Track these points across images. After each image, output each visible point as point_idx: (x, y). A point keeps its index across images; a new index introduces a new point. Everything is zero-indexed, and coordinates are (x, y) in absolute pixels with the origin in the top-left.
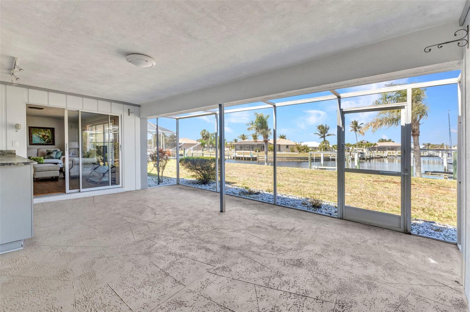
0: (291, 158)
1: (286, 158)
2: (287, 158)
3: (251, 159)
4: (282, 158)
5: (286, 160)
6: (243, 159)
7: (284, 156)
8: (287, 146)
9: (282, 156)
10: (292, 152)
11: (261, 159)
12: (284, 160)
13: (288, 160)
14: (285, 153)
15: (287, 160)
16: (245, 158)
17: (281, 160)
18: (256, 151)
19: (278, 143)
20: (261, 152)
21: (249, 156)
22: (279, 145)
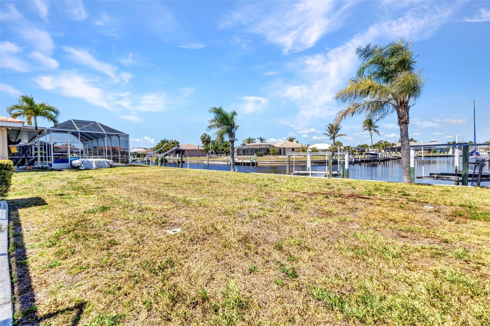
6: (243, 164)
8: (293, 149)
18: (258, 156)
19: (283, 146)
20: (264, 157)
21: (249, 161)
22: (284, 148)
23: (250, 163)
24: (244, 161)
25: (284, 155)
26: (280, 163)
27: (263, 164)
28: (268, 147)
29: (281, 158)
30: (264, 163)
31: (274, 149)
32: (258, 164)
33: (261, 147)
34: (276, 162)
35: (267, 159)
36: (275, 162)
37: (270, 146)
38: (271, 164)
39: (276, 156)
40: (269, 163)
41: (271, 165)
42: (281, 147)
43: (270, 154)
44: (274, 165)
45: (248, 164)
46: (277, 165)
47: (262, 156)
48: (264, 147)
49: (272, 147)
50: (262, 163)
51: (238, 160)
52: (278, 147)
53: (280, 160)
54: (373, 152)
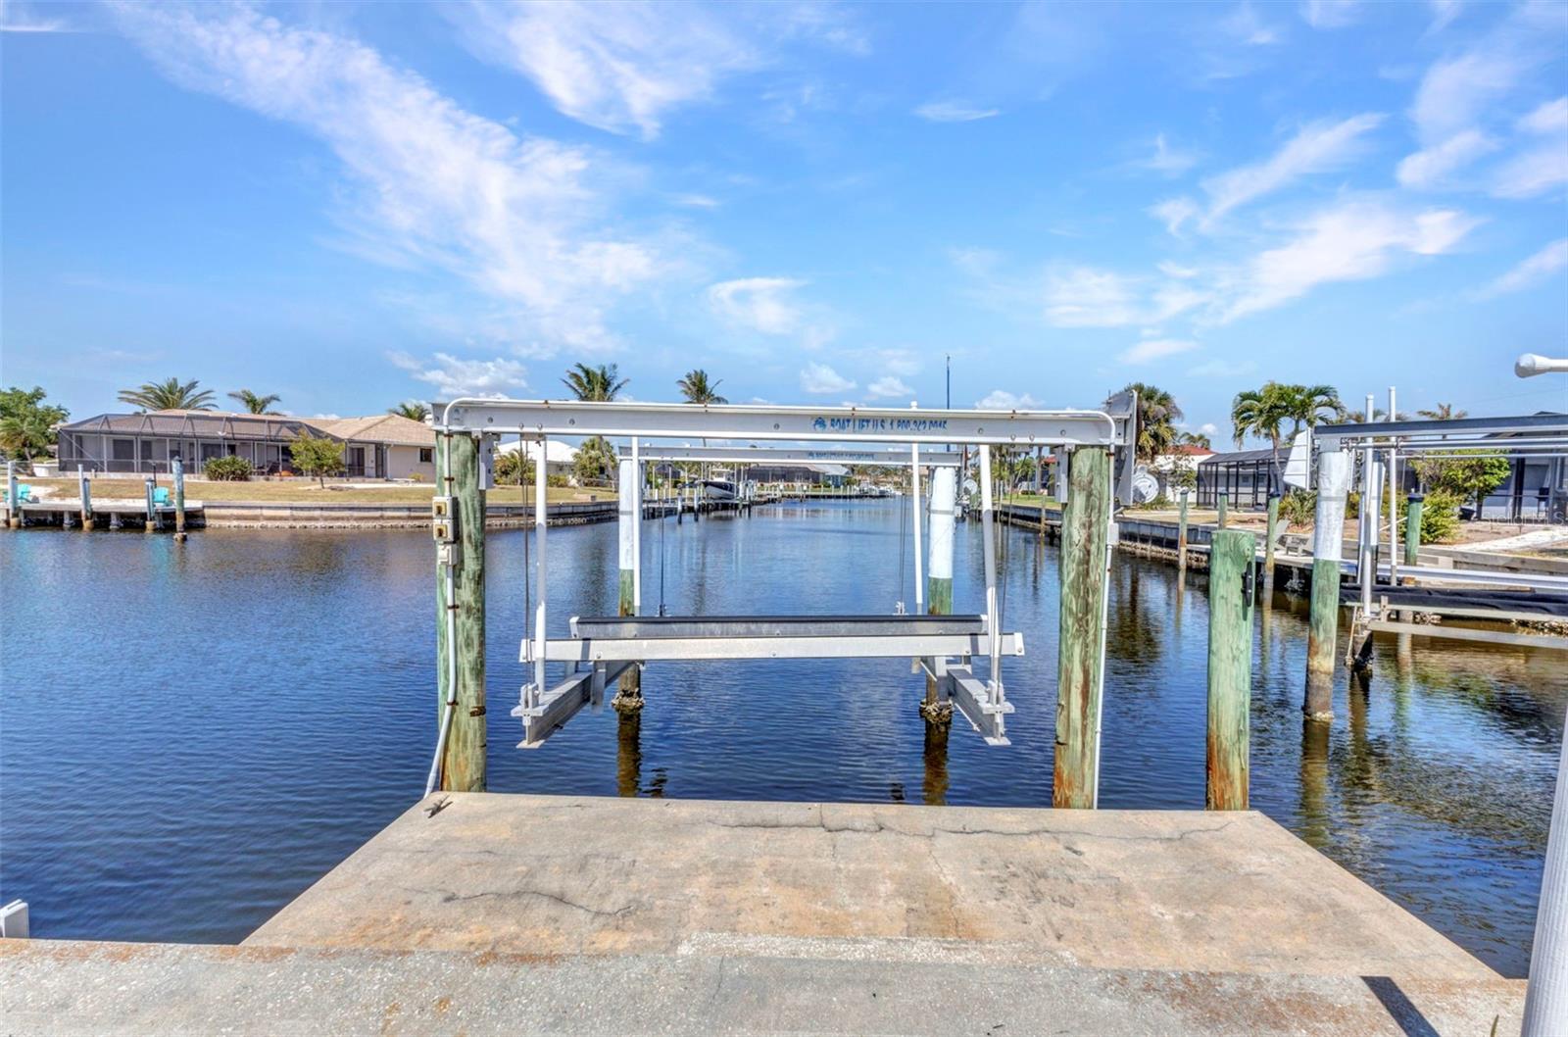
1: (405, 514)
2: (409, 509)
3: (149, 524)
4: (378, 514)
5: (401, 523)
6: (87, 524)
9: (377, 504)
11: (235, 523)
12: (394, 523)
13: (417, 523)
14: (405, 486)
15: (411, 523)
16: (101, 521)
17: (371, 524)
18: (215, 476)
19: (375, 436)
20: (258, 482)
21: (139, 505)
22: (379, 447)
23: (143, 516)
24: (100, 504)
25: (377, 476)
26: (356, 514)
27: (243, 524)
28: (286, 433)
29: (363, 492)
30: (255, 518)
31: (319, 443)
32: (208, 522)
33: (243, 431)
34: (332, 509)
35: (274, 496)
36: (322, 509)
37: (295, 427)
38: (295, 519)
39: (330, 482)
40: (287, 513)
41: (298, 524)
42: (361, 437)
43: (297, 472)
44: (319, 524)
45: (132, 523)
46: (339, 523)
47: (243, 476)
48: (261, 431)
49: (305, 432)
50: (239, 518)
52: (344, 435)
53: (356, 503)
54: (722, 480)
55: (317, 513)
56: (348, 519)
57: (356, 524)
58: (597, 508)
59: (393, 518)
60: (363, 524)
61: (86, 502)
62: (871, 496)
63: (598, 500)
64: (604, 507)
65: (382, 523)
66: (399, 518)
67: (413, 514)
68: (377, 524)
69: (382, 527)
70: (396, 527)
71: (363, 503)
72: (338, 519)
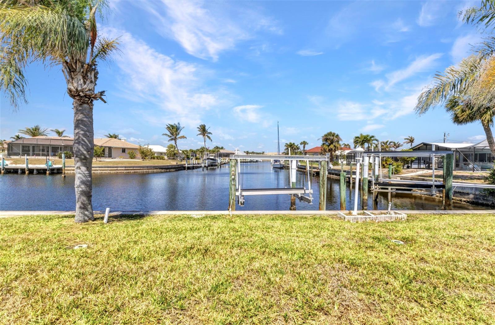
0: (132, 168)
1: (124, 168)
2: (125, 167)
3: (48, 172)
4: (116, 169)
5: (123, 171)
6: (27, 172)
7: (120, 165)
8: (124, 150)
9: (116, 166)
10: (131, 158)
11: (72, 172)
12: (121, 171)
13: (128, 171)
15: (126, 171)
16: (31, 171)
17: (114, 172)
22: (110, 148)
23: (46, 170)
24: (31, 166)
25: (109, 157)
26: (109, 169)
29: (110, 162)
32: (64, 171)
34: (102, 167)
36: (99, 167)
44: (98, 172)
45: (41, 172)
50: (73, 170)
51: (11, 163)
52: (100, 145)
53: (109, 165)
54: (213, 158)
55: (98, 169)
56: (107, 170)
57: (109, 172)
58: (178, 166)
59: (120, 170)
60: (111, 172)
61: (27, 166)
62: (254, 162)
63: (178, 164)
64: (180, 166)
65: (117, 171)
66: (122, 170)
67: (126, 169)
68: (116, 172)
69: (117, 172)
70: (121, 172)
71: (111, 165)
72: (104, 170)
